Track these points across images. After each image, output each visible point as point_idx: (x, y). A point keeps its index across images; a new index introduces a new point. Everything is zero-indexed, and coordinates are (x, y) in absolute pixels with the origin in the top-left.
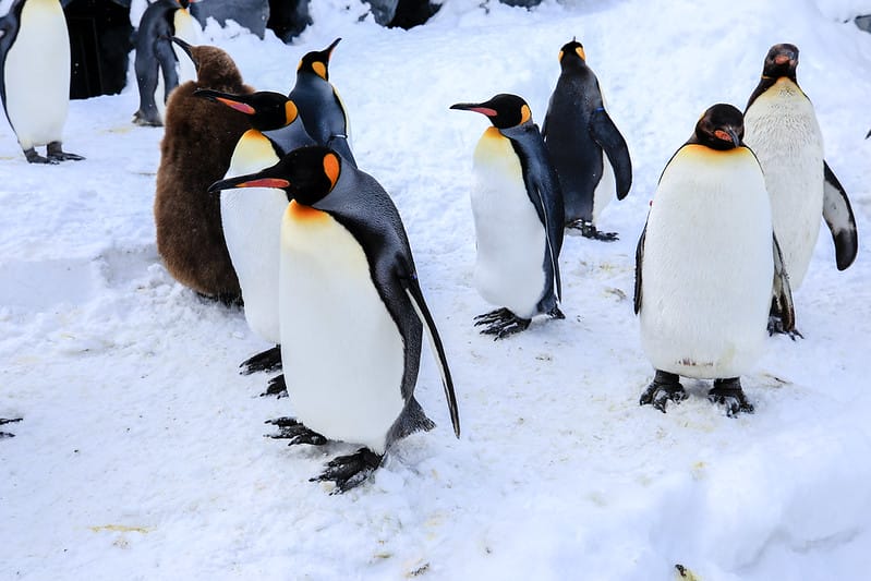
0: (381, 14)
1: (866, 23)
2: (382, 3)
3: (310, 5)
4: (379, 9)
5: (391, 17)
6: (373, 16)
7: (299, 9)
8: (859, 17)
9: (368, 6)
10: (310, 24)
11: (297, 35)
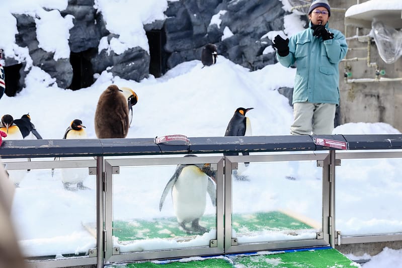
0: (62, 83)
1: (282, 90)
2: (63, 78)
3: (25, 79)
4: (61, 81)
5: (69, 84)
6: (57, 84)
7: (21, 81)
8: (280, 88)
9: (55, 79)
10: (25, 87)
11: (18, 93)
